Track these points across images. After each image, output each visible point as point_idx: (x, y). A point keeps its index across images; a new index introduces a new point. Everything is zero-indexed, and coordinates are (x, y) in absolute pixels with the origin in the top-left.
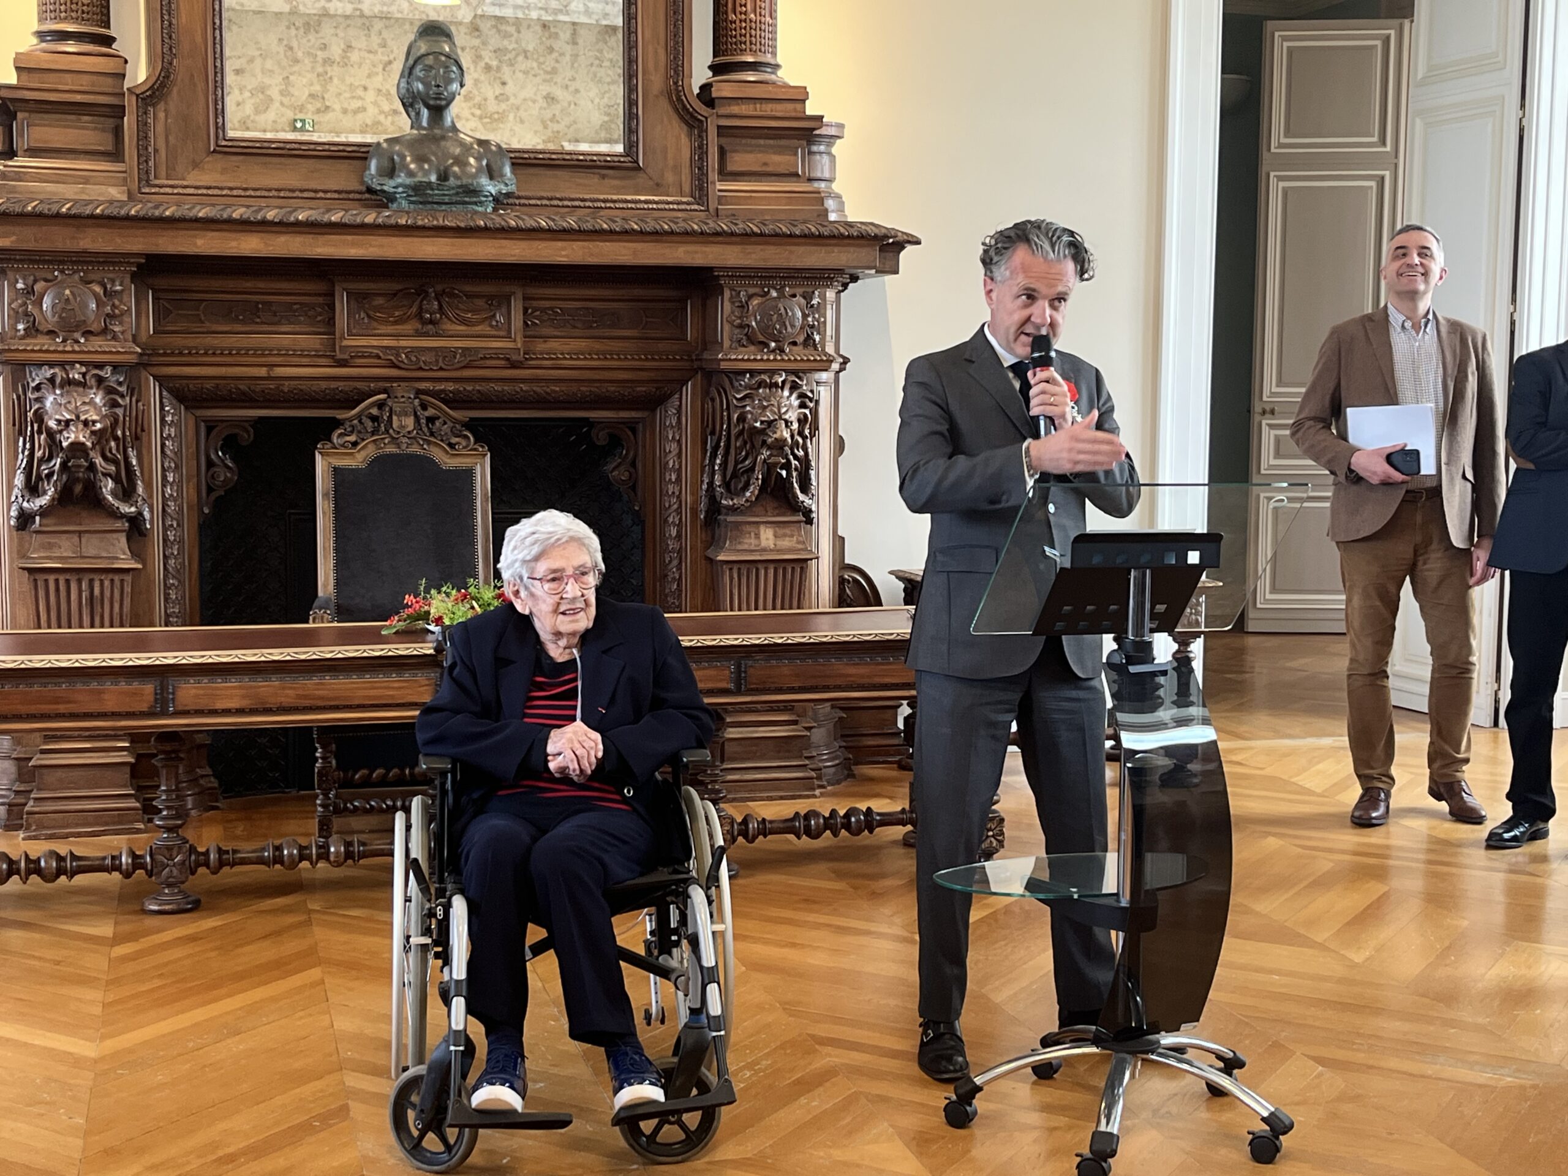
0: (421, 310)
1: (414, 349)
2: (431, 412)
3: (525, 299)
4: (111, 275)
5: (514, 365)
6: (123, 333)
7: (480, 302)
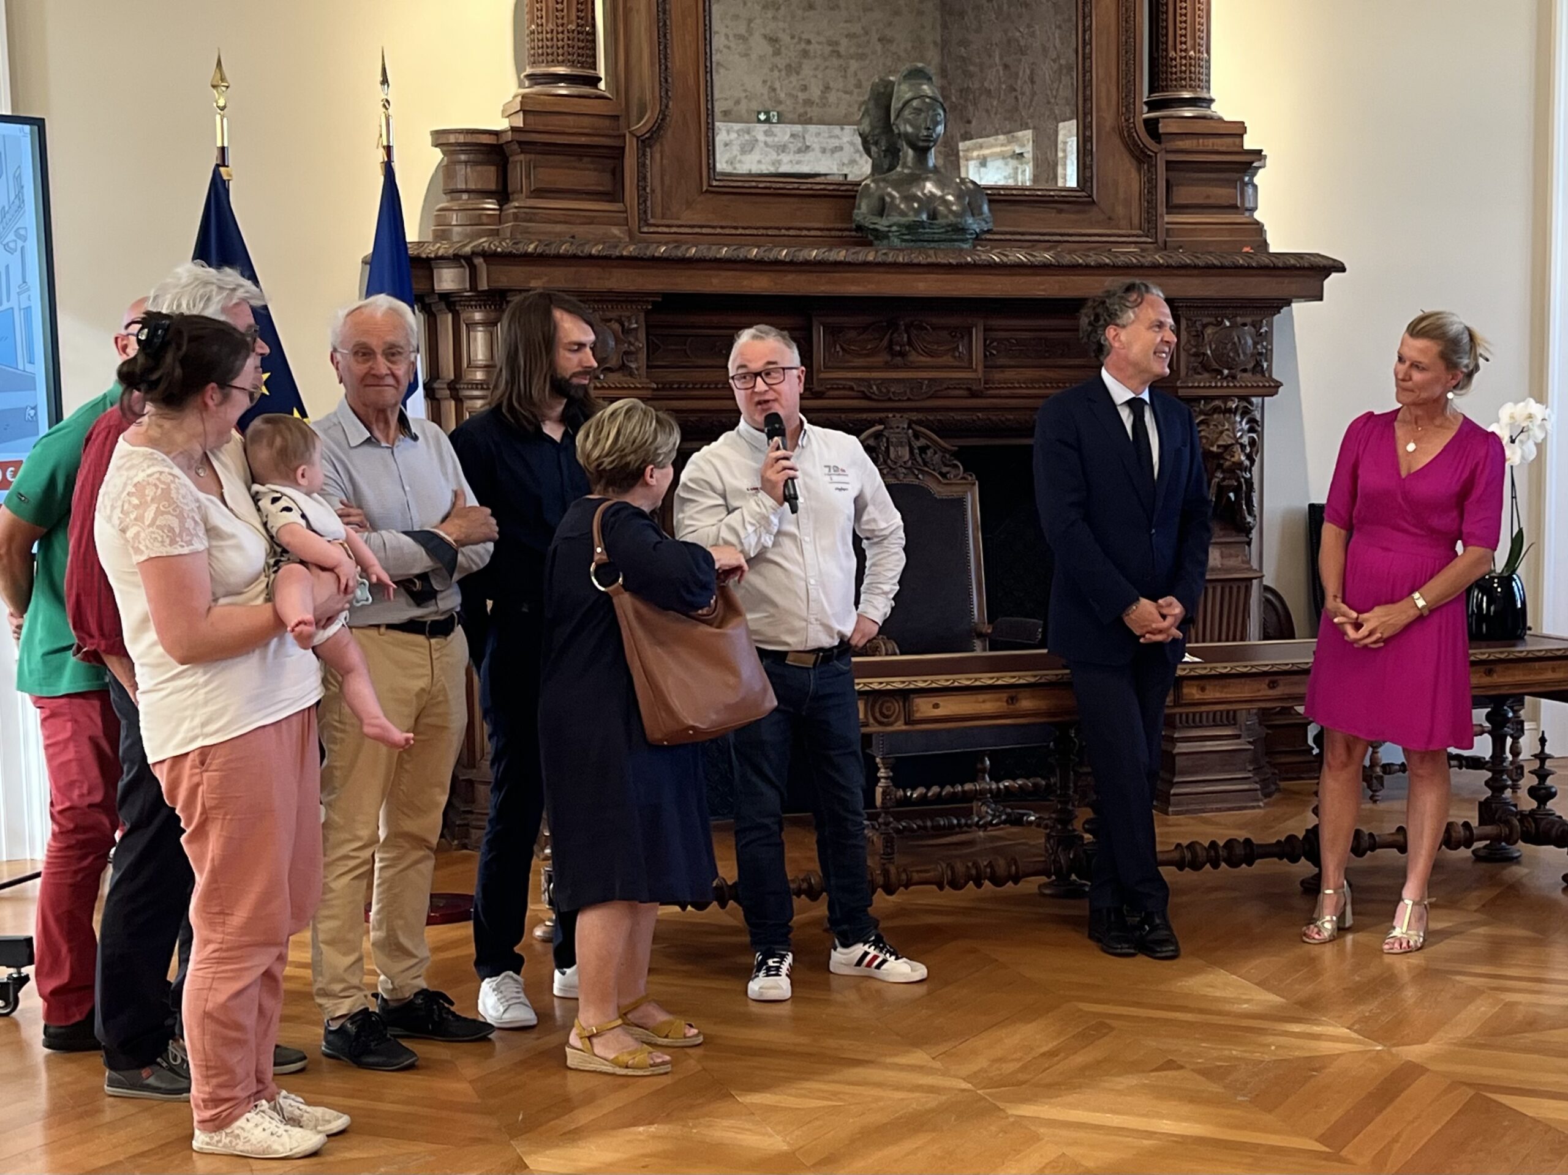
0: (891, 343)
1: (884, 380)
2: (922, 442)
3: (986, 330)
4: (628, 314)
5: (973, 395)
6: (637, 369)
7: (944, 334)
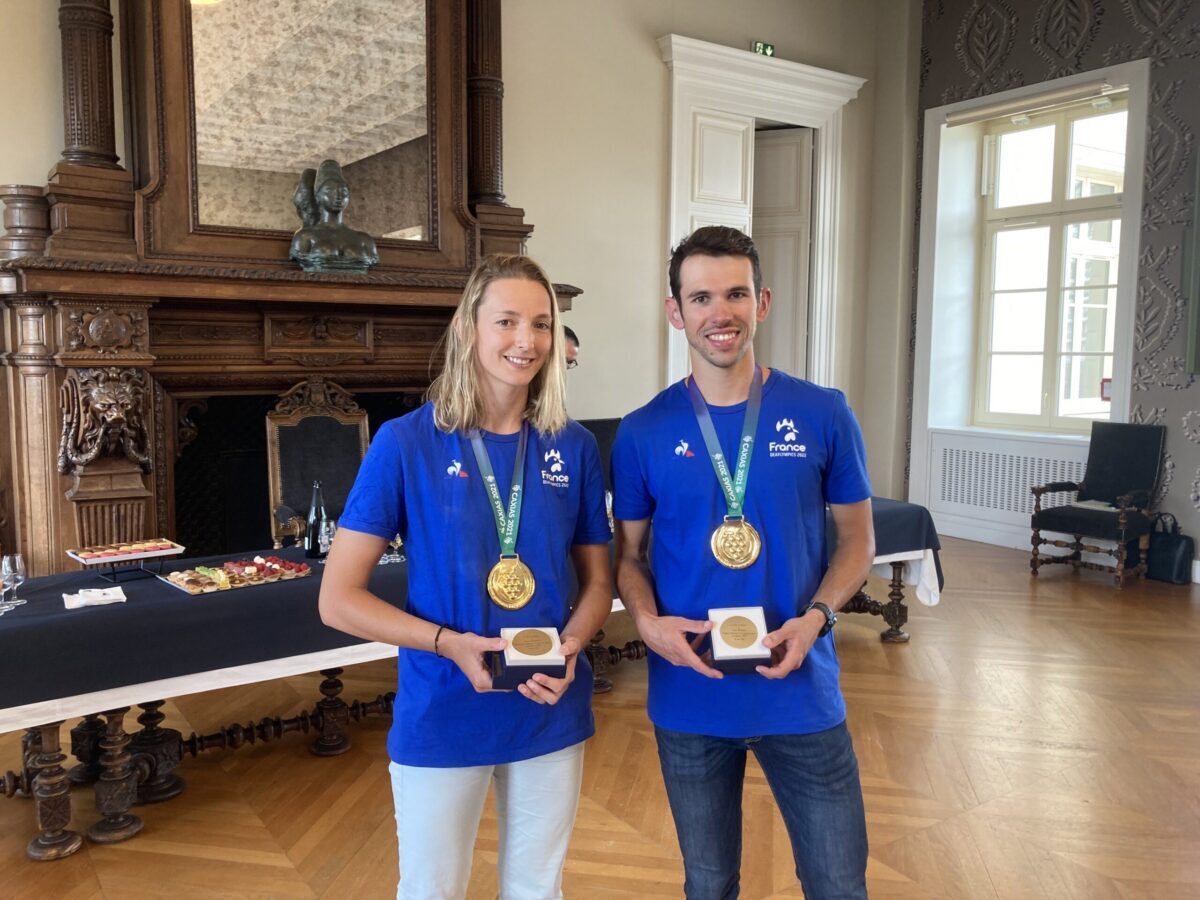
0: (314, 334)
1: (311, 354)
2: (333, 391)
3: (375, 324)
4: (136, 310)
5: (368, 363)
6: (143, 347)
7: (349, 326)
